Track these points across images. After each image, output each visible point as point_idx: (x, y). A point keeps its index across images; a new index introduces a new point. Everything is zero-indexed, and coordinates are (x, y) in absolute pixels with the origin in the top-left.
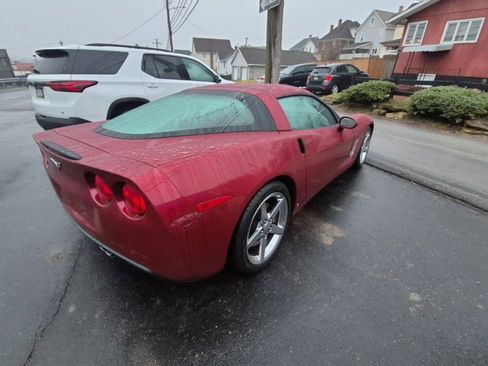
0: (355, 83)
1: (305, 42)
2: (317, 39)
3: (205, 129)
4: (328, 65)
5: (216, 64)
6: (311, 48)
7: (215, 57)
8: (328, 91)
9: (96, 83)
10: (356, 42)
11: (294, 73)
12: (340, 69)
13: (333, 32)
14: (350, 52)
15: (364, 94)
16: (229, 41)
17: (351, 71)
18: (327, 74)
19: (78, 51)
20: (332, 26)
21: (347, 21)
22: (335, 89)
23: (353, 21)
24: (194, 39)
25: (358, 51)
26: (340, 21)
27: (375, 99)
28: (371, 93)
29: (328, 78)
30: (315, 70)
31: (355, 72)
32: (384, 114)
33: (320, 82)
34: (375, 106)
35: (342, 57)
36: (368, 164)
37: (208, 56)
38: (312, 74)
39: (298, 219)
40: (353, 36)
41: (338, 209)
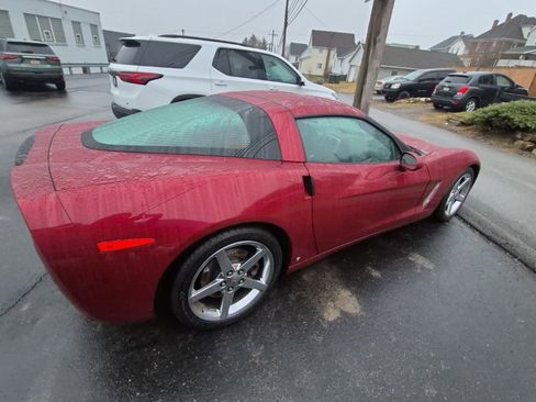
0: (499, 102)
1: (452, 40)
2: (472, 37)
3: (178, 148)
4: (468, 74)
5: (332, 62)
6: (459, 49)
7: (332, 52)
8: (460, 107)
9: (161, 76)
10: (527, 44)
11: (420, 80)
12: (484, 79)
13: (497, 29)
14: (516, 57)
15: (505, 118)
16: (353, 35)
17: (501, 83)
18: (464, 85)
19: (150, 42)
20: (497, 22)
21: (520, 16)
22: (472, 105)
23: (529, 16)
24: (313, 31)
25: (527, 57)
26: (511, 15)
27: (522, 126)
28: (517, 118)
29: (463, 91)
30: (447, 78)
31: (508, 85)
32: (530, 150)
33: (451, 94)
34: (519, 136)
35: (502, 63)
36: (461, 218)
37: (325, 52)
38: (442, 83)
39: (312, 273)
40: (525, 37)
41: (376, 274)
